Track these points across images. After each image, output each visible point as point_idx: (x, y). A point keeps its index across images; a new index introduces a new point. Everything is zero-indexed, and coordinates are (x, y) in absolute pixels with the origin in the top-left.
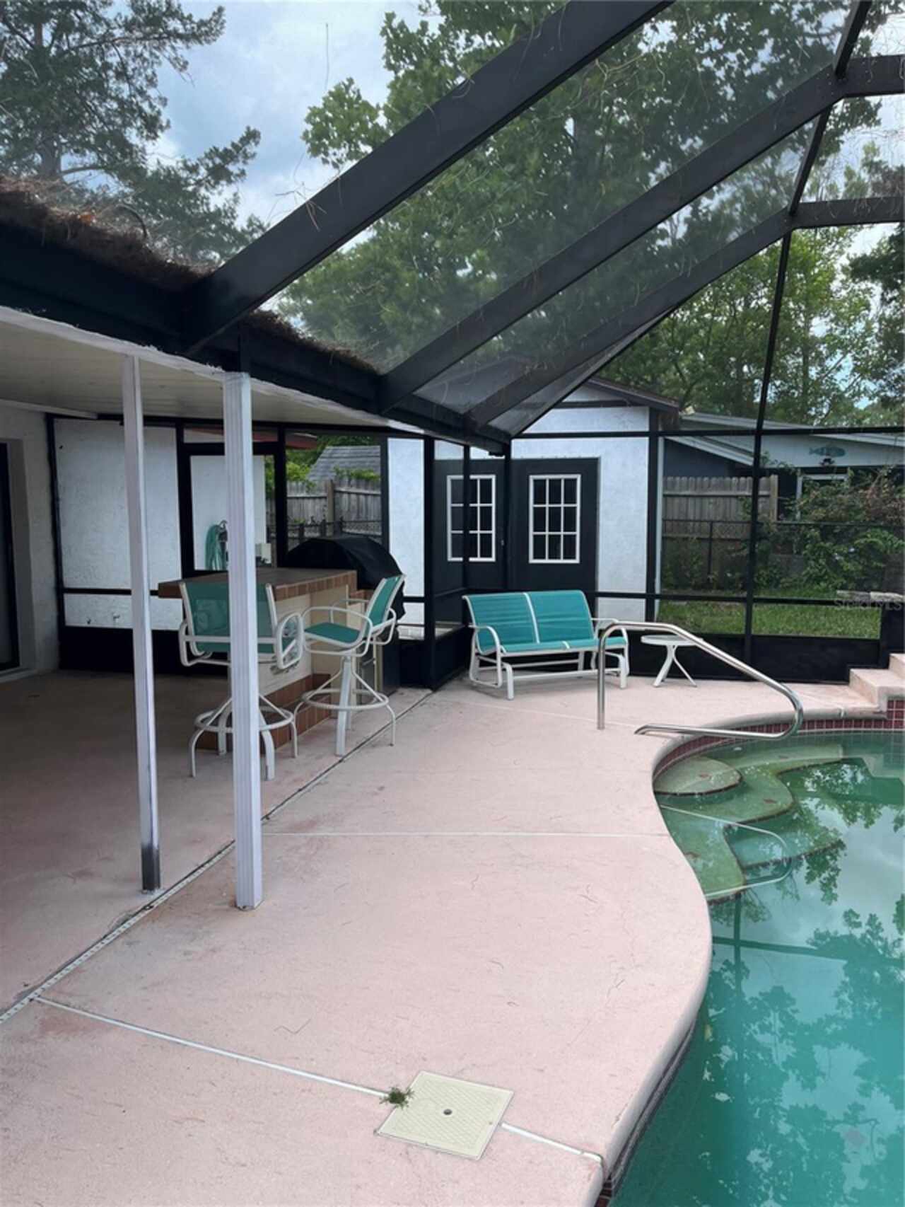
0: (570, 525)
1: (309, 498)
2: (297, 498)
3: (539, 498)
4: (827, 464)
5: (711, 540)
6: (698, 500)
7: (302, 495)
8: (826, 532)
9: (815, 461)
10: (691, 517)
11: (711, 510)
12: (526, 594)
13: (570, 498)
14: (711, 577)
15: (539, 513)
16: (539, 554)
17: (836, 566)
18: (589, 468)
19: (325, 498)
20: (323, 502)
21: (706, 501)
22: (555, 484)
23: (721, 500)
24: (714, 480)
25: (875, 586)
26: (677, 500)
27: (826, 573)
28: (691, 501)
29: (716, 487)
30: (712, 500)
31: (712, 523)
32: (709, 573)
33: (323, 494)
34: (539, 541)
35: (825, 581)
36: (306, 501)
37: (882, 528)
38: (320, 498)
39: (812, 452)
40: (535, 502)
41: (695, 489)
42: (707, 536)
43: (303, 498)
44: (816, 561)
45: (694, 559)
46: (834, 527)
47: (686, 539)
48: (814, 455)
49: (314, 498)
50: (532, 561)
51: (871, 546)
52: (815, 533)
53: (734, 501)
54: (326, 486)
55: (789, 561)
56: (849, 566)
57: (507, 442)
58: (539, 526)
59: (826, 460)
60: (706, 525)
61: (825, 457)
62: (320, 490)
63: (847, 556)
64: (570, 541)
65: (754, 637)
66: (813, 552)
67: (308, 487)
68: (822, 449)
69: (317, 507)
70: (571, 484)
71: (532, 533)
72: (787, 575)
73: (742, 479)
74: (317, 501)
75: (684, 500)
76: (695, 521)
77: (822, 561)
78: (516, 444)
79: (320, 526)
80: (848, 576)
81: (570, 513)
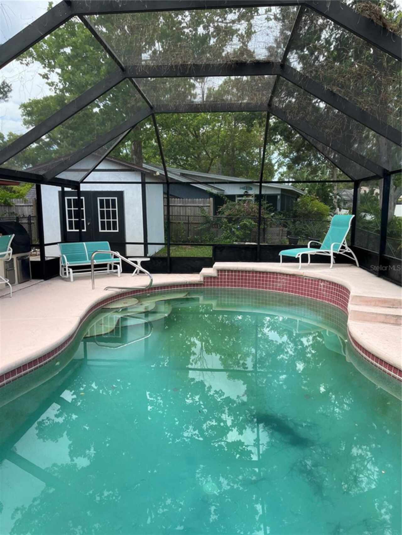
0: (114, 217)
1: (26, 206)
2: (21, 206)
3: (102, 206)
4: (246, 193)
5: (188, 223)
6: (184, 208)
7: (22, 205)
8: (230, 220)
9: (242, 192)
10: (182, 214)
11: (189, 212)
12: (84, 243)
13: (114, 206)
14: (189, 238)
15: (102, 212)
16: (103, 228)
17: (233, 233)
18: (120, 195)
19: (32, 206)
20: (32, 207)
21: (187, 208)
22: (108, 201)
23: (192, 207)
24: (190, 200)
25: (247, 240)
26: (176, 208)
27: (230, 236)
28: (181, 208)
29: (190, 203)
30: (189, 208)
31: (189, 216)
32: (188, 236)
33: (31, 204)
34: (103, 223)
35: (230, 239)
36: (24, 207)
37: (249, 218)
38: (31, 206)
39: (241, 188)
40: (100, 208)
41: (183, 203)
42: (187, 222)
43: (23, 206)
44: (226, 231)
45: (183, 231)
46: (232, 218)
47: (179, 223)
48: (241, 190)
49: (28, 206)
50: (100, 231)
51: (245, 224)
52: (226, 220)
53: (197, 208)
54: (33, 201)
55: (217, 231)
56: (237, 233)
57: (77, 185)
58: (102, 217)
59: (246, 192)
60: (187, 217)
61: (245, 190)
62: (30, 202)
63: (237, 229)
64: (115, 223)
65: (171, 259)
66: (225, 228)
67: (25, 201)
68: (244, 187)
69: (29, 210)
70: (113, 201)
71: (100, 220)
72: (217, 237)
73: (200, 199)
74: (29, 207)
75: (179, 208)
76: (183, 216)
77: (228, 231)
78: (82, 185)
79: (28, 217)
80: (238, 237)
81: (114, 212)
